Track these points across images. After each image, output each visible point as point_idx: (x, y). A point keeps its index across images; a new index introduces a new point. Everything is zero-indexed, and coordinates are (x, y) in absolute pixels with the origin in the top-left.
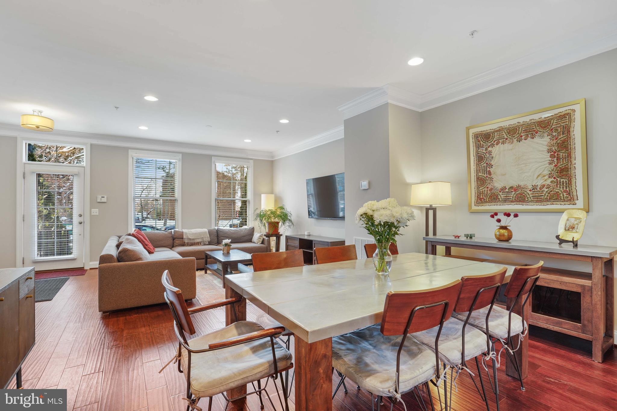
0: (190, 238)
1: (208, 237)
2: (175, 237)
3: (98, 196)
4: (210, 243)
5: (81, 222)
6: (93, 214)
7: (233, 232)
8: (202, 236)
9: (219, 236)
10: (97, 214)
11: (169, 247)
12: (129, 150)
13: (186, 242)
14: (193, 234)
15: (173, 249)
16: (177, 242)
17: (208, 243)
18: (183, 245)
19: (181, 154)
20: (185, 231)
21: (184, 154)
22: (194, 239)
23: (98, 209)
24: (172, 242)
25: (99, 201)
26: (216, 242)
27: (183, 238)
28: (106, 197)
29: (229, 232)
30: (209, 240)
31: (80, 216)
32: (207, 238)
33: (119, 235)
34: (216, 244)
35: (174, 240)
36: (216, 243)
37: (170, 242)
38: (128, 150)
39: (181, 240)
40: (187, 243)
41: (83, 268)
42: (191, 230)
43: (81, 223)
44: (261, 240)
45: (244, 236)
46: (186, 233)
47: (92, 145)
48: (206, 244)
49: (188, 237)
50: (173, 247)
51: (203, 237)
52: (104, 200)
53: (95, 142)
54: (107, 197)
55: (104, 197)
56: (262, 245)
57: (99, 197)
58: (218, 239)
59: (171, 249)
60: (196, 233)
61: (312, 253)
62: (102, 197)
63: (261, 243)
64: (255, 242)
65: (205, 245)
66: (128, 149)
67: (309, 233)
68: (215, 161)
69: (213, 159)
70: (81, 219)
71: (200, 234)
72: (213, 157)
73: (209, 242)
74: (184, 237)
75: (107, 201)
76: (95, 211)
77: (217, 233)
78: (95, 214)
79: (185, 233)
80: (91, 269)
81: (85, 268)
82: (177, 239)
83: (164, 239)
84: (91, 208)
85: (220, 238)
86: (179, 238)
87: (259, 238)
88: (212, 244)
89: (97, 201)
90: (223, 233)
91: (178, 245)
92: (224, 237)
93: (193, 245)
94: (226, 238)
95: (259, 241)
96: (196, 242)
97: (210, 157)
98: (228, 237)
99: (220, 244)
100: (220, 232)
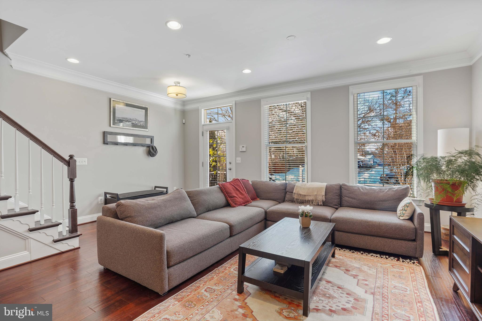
0: (301, 193)
1: (323, 195)
3: (240, 146)
4: (325, 204)
6: (237, 162)
7: (366, 191)
8: (316, 193)
9: (342, 195)
10: (240, 162)
12: (262, 100)
13: (295, 197)
14: (306, 188)
17: (322, 204)
18: (292, 201)
19: (310, 92)
20: (296, 183)
25: (241, 150)
26: (336, 204)
28: (245, 146)
29: (358, 191)
31: (230, 163)
32: (321, 197)
37: (280, 195)
40: (297, 199)
43: (230, 170)
49: (298, 191)
50: (283, 201)
52: (244, 149)
55: (244, 147)
56: (409, 224)
60: (310, 188)
62: (243, 147)
63: (407, 218)
65: (318, 205)
68: (353, 91)
69: (351, 88)
70: (231, 166)
71: (314, 189)
73: (323, 202)
74: (294, 192)
75: (246, 150)
76: (239, 159)
77: (340, 191)
79: (297, 186)
82: (289, 193)
83: (274, 191)
84: (236, 157)
85: (344, 197)
86: (290, 192)
87: (403, 209)
88: (329, 205)
89: (240, 151)
90: (347, 191)
91: (288, 200)
92: (349, 197)
93: (304, 203)
94: (351, 199)
95: (402, 215)
96: (307, 199)
97: (346, 88)
98: (355, 199)
99: (344, 207)
100: (344, 189)
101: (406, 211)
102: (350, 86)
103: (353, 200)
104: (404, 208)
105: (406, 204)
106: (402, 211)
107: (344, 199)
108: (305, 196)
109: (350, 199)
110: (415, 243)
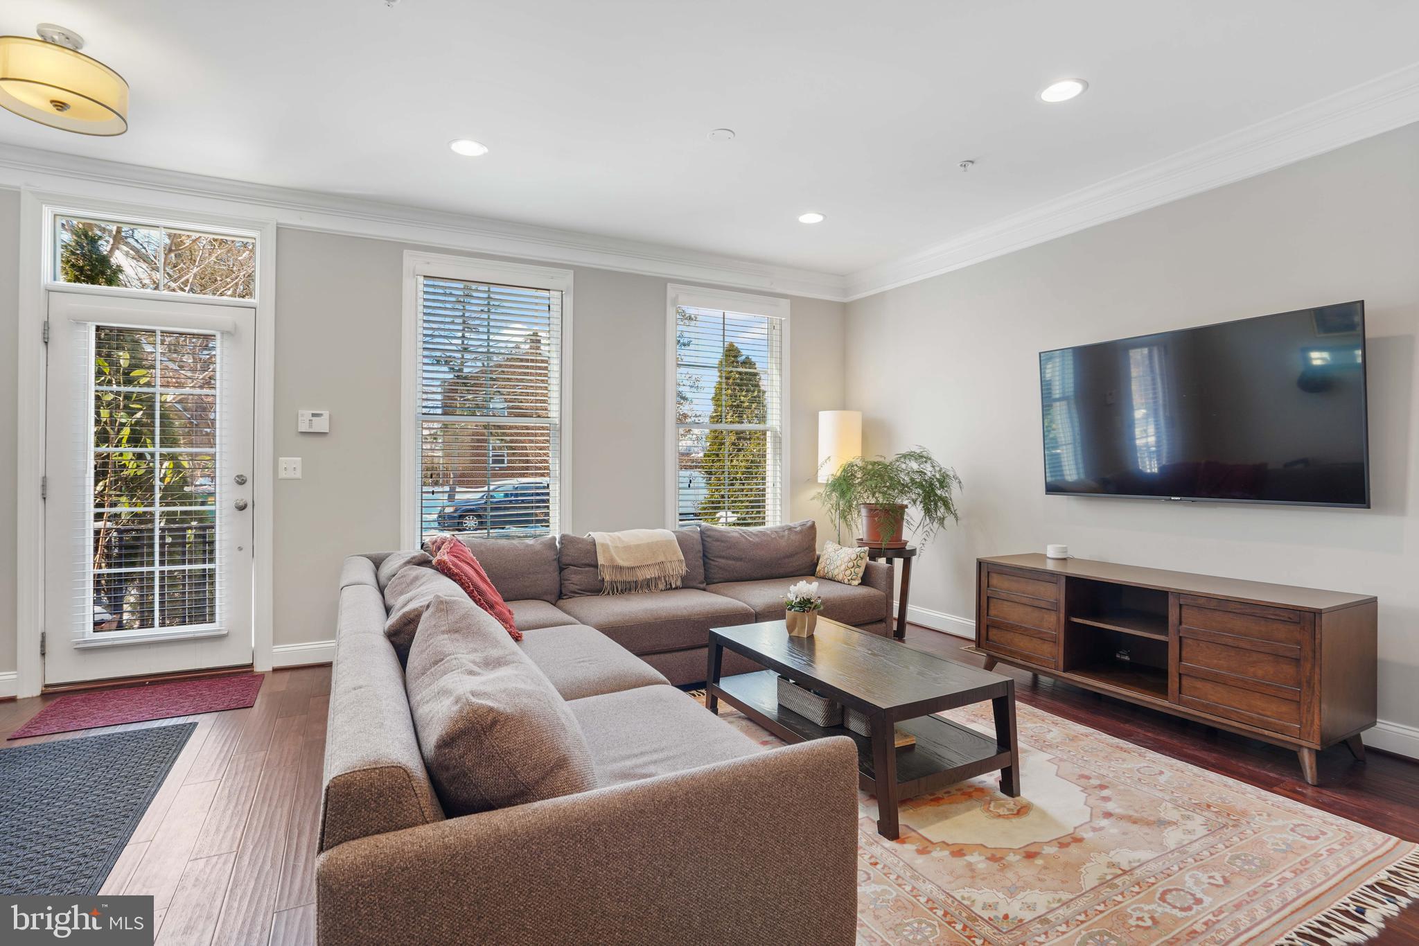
0: (621, 563)
1: (680, 561)
2: (567, 562)
3: (300, 412)
4: (687, 584)
5: (241, 504)
6: (282, 474)
8: (661, 558)
9: (709, 556)
10: (298, 475)
11: (549, 598)
12: (405, 251)
13: (607, 578)
14: (628, 548)
15: (561, 602)
16: (575, 578)
17: (679, 583)
18: (597, 590)
19: (572, 271)
20: (599, 537)
21: (581, 273)
22: (633, 568)
23: (300, 459)
24: (558, 579)
25: (304, 427)
26: (702, 577)
27: (596, 566)
28: (326, 414)
30: (683, 569)
31: (241, 481)
32: (677, 565)
33: (374, 552)
34: (702, 586)
35: (561, 569)
36: (702, 583)
37: (549, 579)
38: (402, 252)
39: (588, 571)
40: (612, 584)
41: (251, 665)
42: (616, 533)
43: (242, 508)
44: (861, 571)
45: (791, 556)
46: (605, 546)
47: (279, 229)
48: (674, 586)
49: (612, 559)
50: (561, 596)
51: (663, 559)
52: (321, 425)
53: (291, 218)
54: (330, 415)
55: (319, 415)
56: (864, 591)
57: (302, 415)
58: (705, 564)
59: (554, 605)
60: (638, 546)
61: (1166, 644)
62: (314, 415)
63: (860, 581)
64: (840, 577)
65: (671, 588)
66: (399, 247)
67: (1065, 550)
68: (677, 297)
69: (671, 290)
70: (243, 494)
71: (653, 547)
72: (669, 285)
73: (683, 579)
74: (599, 562)
75: (330, 429)
76: (292, 466)
77: (703, 545)
78: (290, 474)
79: (603, 545)
80: (275, 670)
81: (259, 668)
82: (575, 570)
83: (531, 570)
84: (277, 453)
85: (713, 560)
86: (583, 564)
87: (855, 564)
88: (691, 585)
89: (299, 431)
90: (723, 544)
91: (579, 590)
92: (727, 558)
93: (630, 590)
94: (733, 562)
95: (854, 577)
96: (641, 578)
97: (660, 284)
98: (741, 559)
99: (714, 583)
100: (713, 540)
101: (859, 567)
102: (669, 284)
103: (739, 564)
104: (855, 562)
105: (858, 554)
106: (852, 570)
107: (717, 563)
108: (632, 568)
109: (730, 562)
110: (884, 625)
